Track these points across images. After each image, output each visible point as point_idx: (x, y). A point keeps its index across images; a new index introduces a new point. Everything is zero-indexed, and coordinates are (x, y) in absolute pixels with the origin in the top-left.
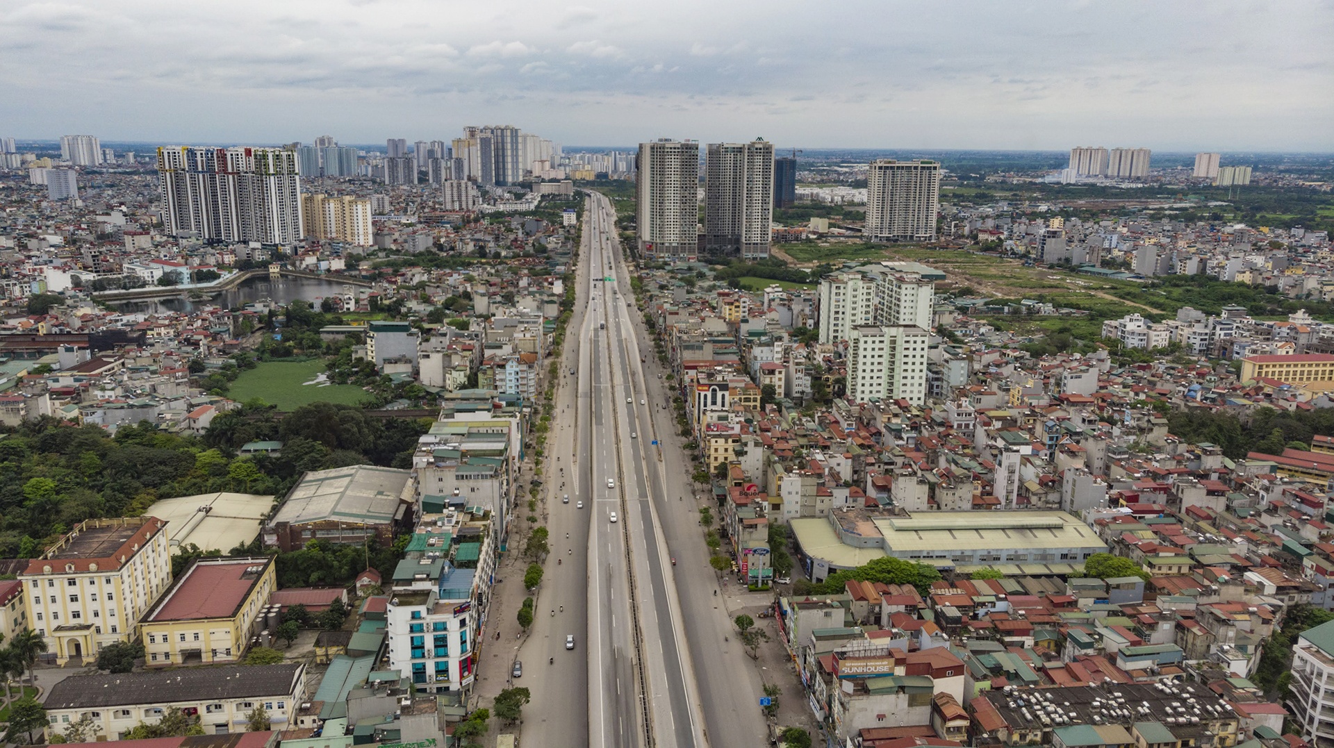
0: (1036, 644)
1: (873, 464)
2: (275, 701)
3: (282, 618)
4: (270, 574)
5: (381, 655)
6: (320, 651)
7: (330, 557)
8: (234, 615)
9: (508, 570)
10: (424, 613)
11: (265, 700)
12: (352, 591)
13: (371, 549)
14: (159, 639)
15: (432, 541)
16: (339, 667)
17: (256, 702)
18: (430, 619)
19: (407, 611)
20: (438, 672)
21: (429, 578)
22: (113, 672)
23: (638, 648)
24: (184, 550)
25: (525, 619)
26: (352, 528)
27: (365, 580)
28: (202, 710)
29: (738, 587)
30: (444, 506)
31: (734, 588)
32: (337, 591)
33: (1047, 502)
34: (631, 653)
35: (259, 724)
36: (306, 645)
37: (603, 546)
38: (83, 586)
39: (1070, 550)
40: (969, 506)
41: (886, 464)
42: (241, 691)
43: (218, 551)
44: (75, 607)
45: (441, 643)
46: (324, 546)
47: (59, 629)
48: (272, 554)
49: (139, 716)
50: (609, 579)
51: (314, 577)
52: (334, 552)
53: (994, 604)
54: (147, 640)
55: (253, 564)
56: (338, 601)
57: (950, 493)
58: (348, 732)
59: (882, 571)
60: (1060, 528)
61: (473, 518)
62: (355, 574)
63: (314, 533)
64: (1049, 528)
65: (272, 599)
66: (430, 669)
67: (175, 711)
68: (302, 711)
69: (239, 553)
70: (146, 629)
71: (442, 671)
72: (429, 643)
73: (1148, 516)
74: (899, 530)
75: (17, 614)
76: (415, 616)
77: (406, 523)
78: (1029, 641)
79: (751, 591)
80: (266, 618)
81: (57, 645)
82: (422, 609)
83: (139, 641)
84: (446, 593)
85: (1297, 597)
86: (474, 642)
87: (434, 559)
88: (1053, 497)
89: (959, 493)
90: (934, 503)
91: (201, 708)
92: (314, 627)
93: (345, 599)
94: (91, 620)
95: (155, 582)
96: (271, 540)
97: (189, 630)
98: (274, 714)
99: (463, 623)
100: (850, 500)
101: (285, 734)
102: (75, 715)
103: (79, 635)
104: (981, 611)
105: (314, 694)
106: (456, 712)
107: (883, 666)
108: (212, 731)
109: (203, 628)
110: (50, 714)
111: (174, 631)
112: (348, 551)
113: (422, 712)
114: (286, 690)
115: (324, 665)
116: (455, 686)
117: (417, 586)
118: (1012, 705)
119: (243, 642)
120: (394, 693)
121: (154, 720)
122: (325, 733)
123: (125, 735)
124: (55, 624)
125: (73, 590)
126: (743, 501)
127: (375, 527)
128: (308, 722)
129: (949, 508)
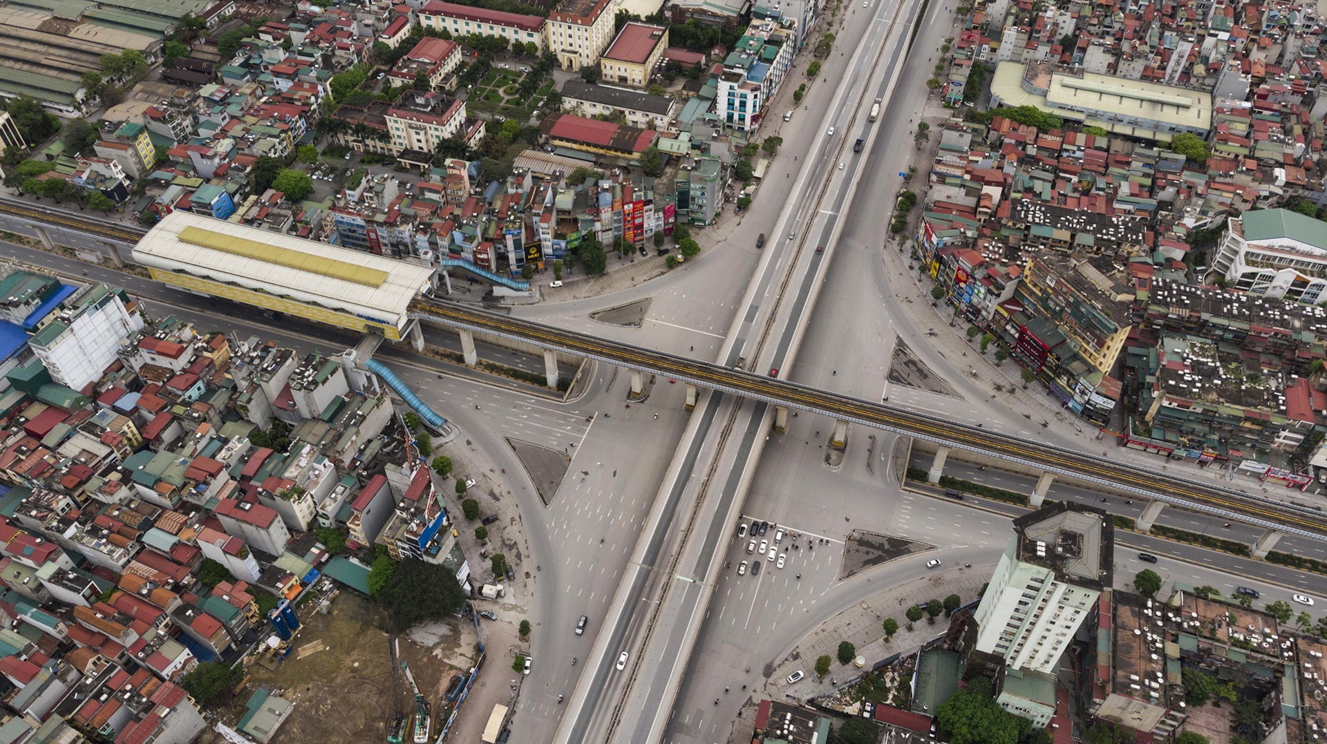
0: (1080, 182)
1: (1095, 25)
2: (659, 116)
3: (670, 67)
4: (666, 37)
5: (714, 102)
6: (685, 92)
7: (699, 33)
8: (644, 63)
9: (802, 59)
10: (736, 87)
11: (655, 115)
12: (708, 56)
13: (723, 31)
14: (608, 67)
15: (751, 42)
16: (693, 103)
17: (652, 115)
18: (738, 91)
19: (728, 84)
20: (740, 119)
21: (742, 68)
22: (588, 82)
23: (848, 130)
24: (621, 11)
25: (798, 97)
26: (714, 15)
27: (717, 51)
28: (627, 113)
29: (939, 102)
30: (766, 16)
31: (935, 102)
32: (700, 55)
33: (1203, 84)
34: (843, 132)
35: (651, 126)
36: (679, 85)
37: (862, 57)
38: (575, 30)
39: (1178, 126)
40: (1139, 75)
41: (1105, 26)
42: (645, 108)
43: (639, 16)
44: (571, 40)
45: (743, 104)
46: (697, 24)
47: (563, 50)
48: (668, 25)
49: (599, 109)
50: (854, 81)
51: (689, 43)
52: (702, 29)
53: (1074, 152)
54: (603, 67)
55: (657, 29)
56: (699, 63)
57: (1127, 63)
58: (690, 140)
59: (1021, 115)
60: (1187, 107)
61: (782, 26)
62: (712, 45)
63: (692, 15)
64: (1178, 106)
65: (664, 55)
66: (736, 117)
67: (615, 110)
68: (671, 124)
69: (650, 19)
70: (603, 61)
71: (742, 119)
72: (737, 104)
73: (1265, 112)
74: (1064, 86)
75: (543, 37)
76: (731, 88)
77: (745, 19)
78: (1075, 179)
79: (945, 107)
80: (660, 66)
81: (563, 59)
82: (735, 85)
83: (598, 65)
84: (752, 78)
85: (1300, 191)
86: (763, 107)
87: (749, 55)
88: (1209, 81)
89: (1133, 64)
90: (1113, 69)
91: (627, 111)
92: (684, 75)
93: (703, 61)
94: (577, 49)
95: (607, 30)
96: (668, 14)
97: (623, 66)
98: (658, 122)
99: (756, 96)
100: (1049, 55)
101: (662, 133)
102: (574, 102)
103: (572, 56)
104: (1065, 154)
105: (678, 115)
106: (743, 142)
107: (958, 172)
108: (630, 124)
109: (629, 66)
110: (564, 98)
111: (616, 65)
112: (710, 30)
113: (721, 141)
114: (665, 113)
115: (686, 100)
116: (747, 128)
117: (736, 71)
118: (1019, 208)
119: (648, 77)
120: (714, 126)
121: (606, 113)
122: (680, 138)
123: (594, 116)
124: (561, 47)
125: (570, 32)
126: (963, 45)
127: (728, 18)
128: (674, 130)
129: (1122, 74)
